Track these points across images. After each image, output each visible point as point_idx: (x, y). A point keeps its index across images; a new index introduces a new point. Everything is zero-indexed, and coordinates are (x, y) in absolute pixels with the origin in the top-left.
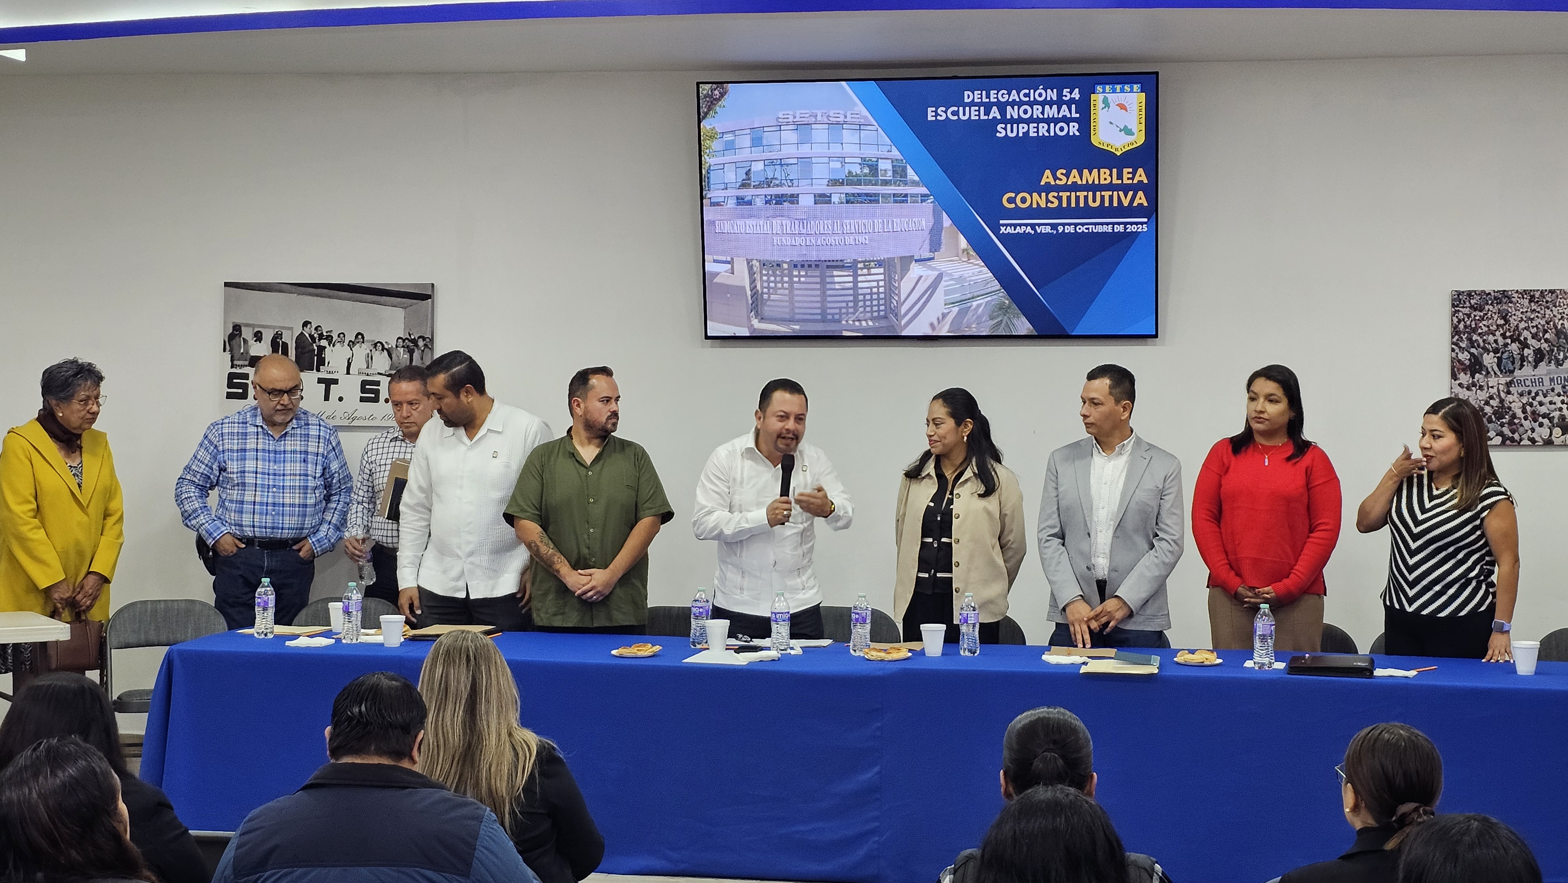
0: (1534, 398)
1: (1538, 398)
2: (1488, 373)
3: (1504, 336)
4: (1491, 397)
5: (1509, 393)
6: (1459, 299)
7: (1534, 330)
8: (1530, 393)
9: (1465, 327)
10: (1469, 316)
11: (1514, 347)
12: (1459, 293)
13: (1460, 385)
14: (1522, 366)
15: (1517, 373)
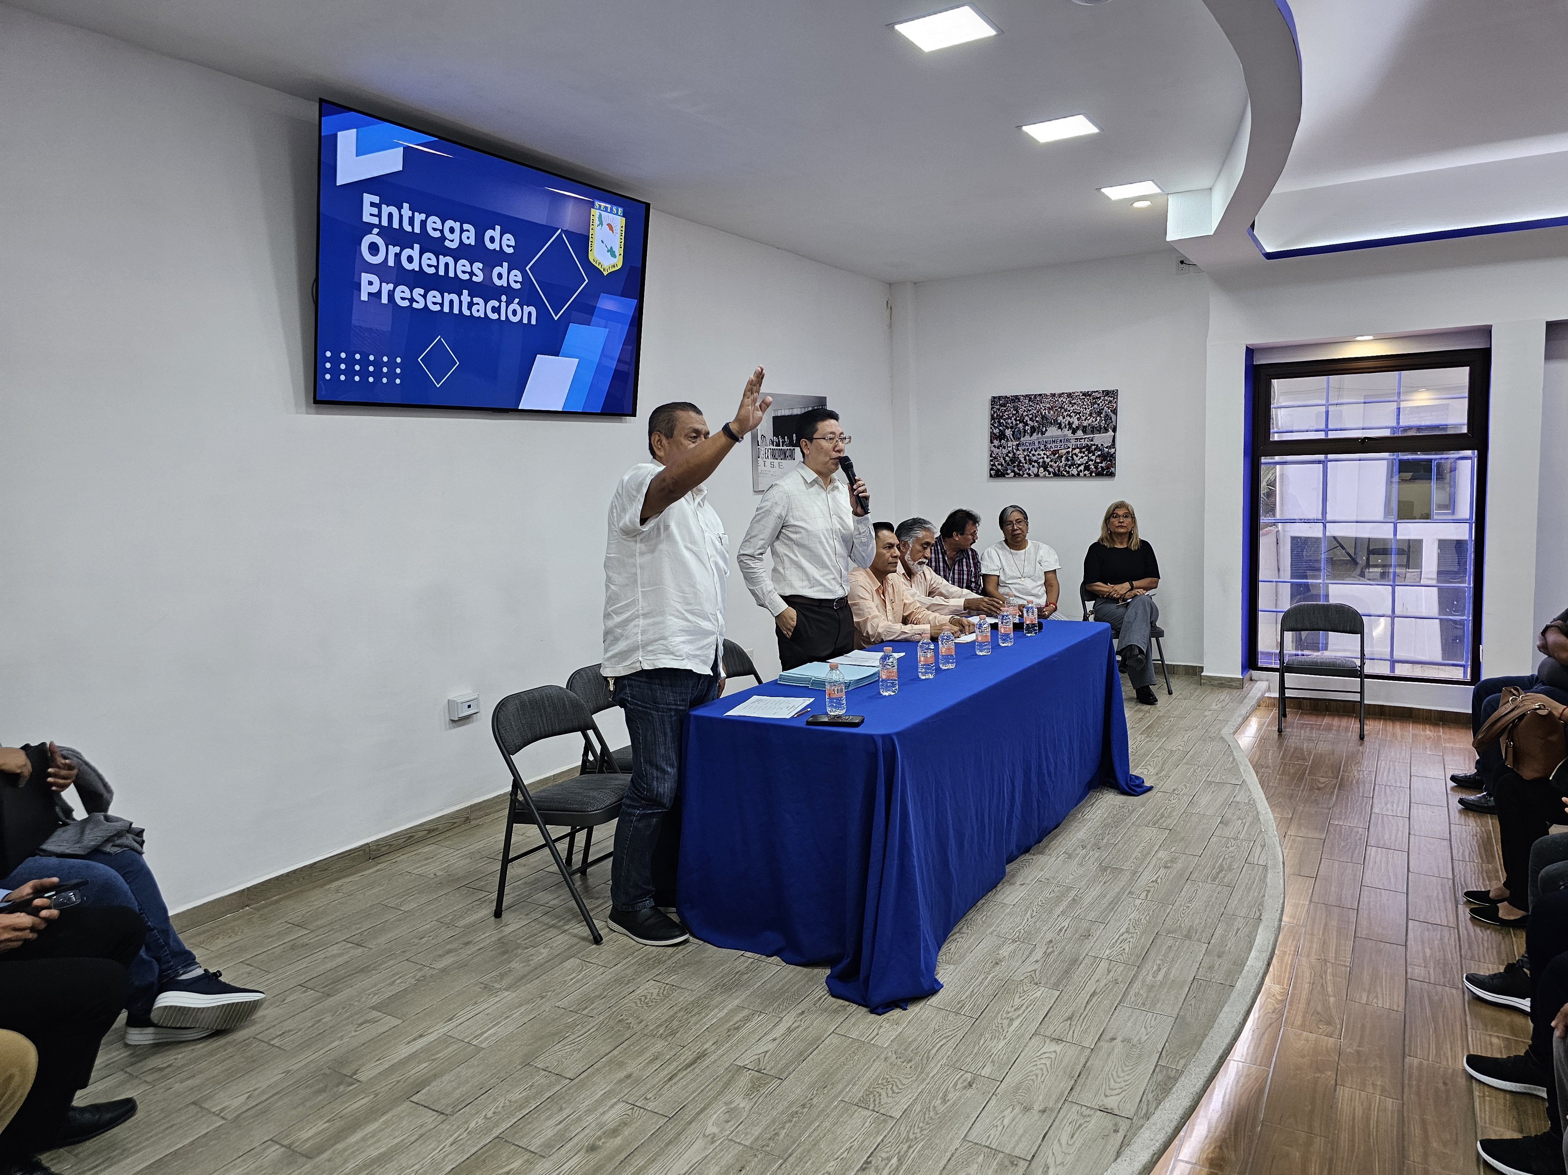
0: (1030, 452)
1: (1033, 452)
2: (1008, 439)
3: (1016, 420)
4: (1009, 452)
5: (1018, 450)
6: (994, 400)
7: (1031, 416)
8: (1028, 449)
9: (997, 415)
10: (999, 410)
11: (1021, 425)
12: (994, 398)
13: (994, 446)
14: (1024, 435)
15: (1022, 439)
